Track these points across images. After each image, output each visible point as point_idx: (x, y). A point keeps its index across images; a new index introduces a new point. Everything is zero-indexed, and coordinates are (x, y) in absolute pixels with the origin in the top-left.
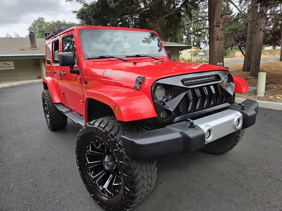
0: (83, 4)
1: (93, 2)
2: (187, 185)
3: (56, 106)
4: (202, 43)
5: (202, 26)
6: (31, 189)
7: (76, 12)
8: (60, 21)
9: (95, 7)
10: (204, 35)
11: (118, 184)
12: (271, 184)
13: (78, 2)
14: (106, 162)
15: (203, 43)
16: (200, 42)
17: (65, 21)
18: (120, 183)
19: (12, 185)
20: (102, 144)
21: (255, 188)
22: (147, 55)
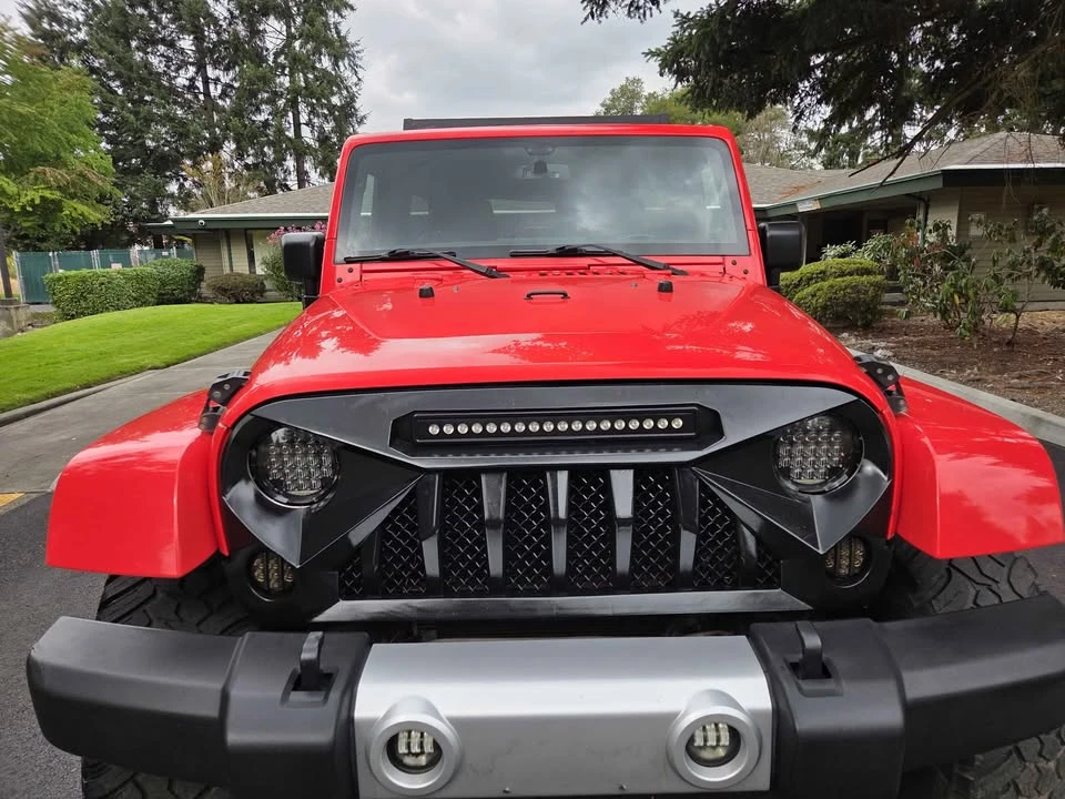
7: (656, 53)
22: (615, 249)
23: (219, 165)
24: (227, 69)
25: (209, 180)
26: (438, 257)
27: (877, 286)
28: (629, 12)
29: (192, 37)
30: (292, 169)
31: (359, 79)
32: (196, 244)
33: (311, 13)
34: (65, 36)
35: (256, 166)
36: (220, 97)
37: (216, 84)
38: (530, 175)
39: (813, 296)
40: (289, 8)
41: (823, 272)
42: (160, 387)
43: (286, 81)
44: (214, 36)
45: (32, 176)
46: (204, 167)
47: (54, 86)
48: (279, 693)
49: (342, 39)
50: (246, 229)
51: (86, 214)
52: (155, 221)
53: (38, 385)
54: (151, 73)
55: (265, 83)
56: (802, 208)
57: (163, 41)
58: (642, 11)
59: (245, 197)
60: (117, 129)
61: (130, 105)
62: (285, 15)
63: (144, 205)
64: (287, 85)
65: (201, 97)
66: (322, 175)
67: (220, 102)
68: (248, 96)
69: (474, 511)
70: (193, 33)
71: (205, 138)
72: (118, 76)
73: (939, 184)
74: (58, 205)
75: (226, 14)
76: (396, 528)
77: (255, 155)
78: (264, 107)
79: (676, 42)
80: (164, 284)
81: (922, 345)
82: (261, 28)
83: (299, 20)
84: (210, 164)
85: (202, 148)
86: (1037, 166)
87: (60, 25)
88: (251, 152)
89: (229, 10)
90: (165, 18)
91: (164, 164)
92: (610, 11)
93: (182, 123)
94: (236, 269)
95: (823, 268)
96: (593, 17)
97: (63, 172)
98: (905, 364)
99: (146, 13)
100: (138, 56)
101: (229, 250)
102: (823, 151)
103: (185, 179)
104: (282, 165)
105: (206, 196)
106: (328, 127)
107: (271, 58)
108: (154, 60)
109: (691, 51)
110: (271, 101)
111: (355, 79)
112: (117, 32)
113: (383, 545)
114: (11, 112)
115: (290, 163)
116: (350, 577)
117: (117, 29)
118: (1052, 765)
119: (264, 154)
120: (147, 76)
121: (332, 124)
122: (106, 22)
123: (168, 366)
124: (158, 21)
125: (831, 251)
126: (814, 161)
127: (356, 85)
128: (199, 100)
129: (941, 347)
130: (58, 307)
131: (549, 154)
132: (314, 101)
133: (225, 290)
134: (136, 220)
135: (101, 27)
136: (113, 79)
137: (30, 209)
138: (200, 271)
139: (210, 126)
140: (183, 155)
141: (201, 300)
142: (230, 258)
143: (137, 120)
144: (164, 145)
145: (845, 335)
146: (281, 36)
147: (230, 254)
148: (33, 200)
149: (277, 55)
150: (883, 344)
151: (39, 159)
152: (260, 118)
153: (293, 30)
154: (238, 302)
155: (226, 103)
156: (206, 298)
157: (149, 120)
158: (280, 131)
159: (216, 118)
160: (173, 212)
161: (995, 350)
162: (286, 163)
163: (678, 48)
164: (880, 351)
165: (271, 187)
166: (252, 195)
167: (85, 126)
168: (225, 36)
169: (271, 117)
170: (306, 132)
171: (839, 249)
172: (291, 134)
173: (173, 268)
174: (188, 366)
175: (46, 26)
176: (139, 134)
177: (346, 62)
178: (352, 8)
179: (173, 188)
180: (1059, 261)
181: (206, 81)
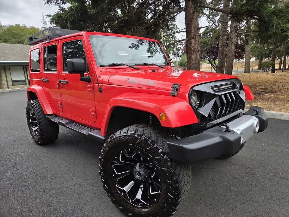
0: (59, 8)
2: (207, 190)
3: (49, 117)
4: (171, 54)
5: (171, 38)
6: (44, 210)
7: (50, 16)
8: (19, 25)
9: (74, 12)
10: (173, 46)
11: (157, 193)
12: (279, 182)
13: (57, 6)
14: (137, 171)
15: (173, 54)
16: (170, 53)
17: (25, 25)
18: (159, 191)
19: (18, 208)
20: (138, 153)
21: (267, 187)
22: (155, 64)
116: (208, 119)
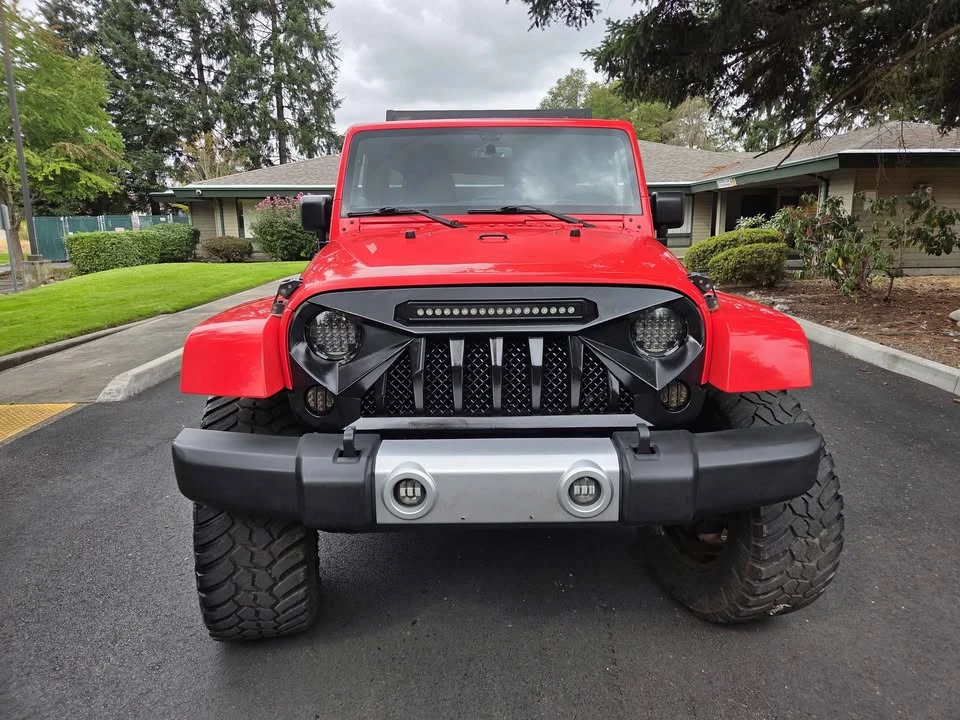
0: (608, 27)
1: (636, 16)
7: (592, 53)
22: (544, 209)
23: (210, 143)
24: (219, 59)
25: (202, 155)
26: (417, 213)
27: (780, 251)
28: (568, 21)
29: (189, 30)
30: (275, 146)
31: (336, 68)
32: (192, 211)
33: (295, 10)
34: (78, 27)
35: (243, 143)
36: (213, 83)
37: (209, 71)
38: (483, 155)
39: (726, 259)
40: (275, 5)
41: (735, 240)
42: (173, 328)
43: (270, 69)
44: (208, 29)
45: (54, 150)
46: (197, 144)
47: (74, 72)
48: (331, 458)
49: (321, 34)
50: (237, 198)
51: (100, 183)
52: (154, 190)
53: (73, 323)
54: (152, 61)
55: (253, 72)
56: (721, 185)
57: (164, 33)
58: (578, 21)
59: (232, 171)
60: (122, 109)
61: (133, 89)
62: (271, 12)
63: (144, 177)
64: (272, 73)
65: (196, 83)
66: (301, 152)
67: (213, 87)
68: (238, 81)
69: (445, 363)
70: (189, 26)
71: (200, 119)
72: (124, 63)
73: (836, 165)
74: (75, 176)
75: (220, 10)
76: (396, 373)
77: (243, 134)
78: (251, 91)
79: (609, 45)
80: (165, 245)
81: (815, 301)
82: (250, 23)
83: (283, 16)
84: (203, 141)
85: (196, 127)
86: (908, 151)
87: (74, 19)
88: (239, 131)
89: (222, 6)
90: (165, 13)
91: (163, 140)
92: (552, 21)
93: (180, 106)
94: (227, 233)
95: (735, 236)
96: (538, 25)
97: (81, 147)
98: (798, 316)
99: (148, 8)
100: (141, 46)
101: (222, 217)
102: (745, 136)
103: (181, 155)
104: (267, 143)
105: (199, 170)
106: (307, 110)
107: (258, 49)
108: (155, 50)
109: (621, 52)
110: (258, 87)
111: (332, 68)
112: (123, 24)
113: (388, 384)
114: (38, 95)
115: (273, 141)
116: (366, 403)
117: (124, 23)
118: (817, 541)
119: (251, 133)
120: (149, 64)
121: (311, 107)
122: (114, 16)
123: (177, 311)
124: (159, 15)
125: (744, 222)
126: (737, 144)
127: (333, 73)
128: (194, 85)
129: (830, 303)
130: (75, 263)
131: (498, 139)
132: (296, 87)
133: (218, 251)
134: (136, 190)
135: (110, 20)
136: (118, 65)
137: (52, 179)
138: (196, 234)
139: (203, 109)
140: (179, 133)
141: (196, 259)
142: (223, 224)
143: (140, 102)
144: (164, 125)
145: (752, 293)
146: (268, 31)
147: (222, 220)
148: (54, 171)
149: (263, 47)
150: (782, 300)
151: (59, 135)
152: (248, 101)
153: (278, 25)
154: (229, 261)
155: (218, 88)
156: (201, 258)
157: (149, 102)
158: (266, 113)
159: (209, 100)
160: (169, 182)
161: (875, 305)
162: (270, 141)
163: (610, 50)
164: (778, 306)
165: (256, 162)
166: (239, 168)
167: (100, 108)
168: (218, 29)
169: (257, 101)
170: (287, 113)
171: (750, 220)
172: (274, 115)
173: (173, 232)
174: (193, 312)
175: (61, 19)
176: (141, 114)
177: (324, 52)
178: (330, 6)
179: (170, 162)
180: (932, 231)
181: (201, 69)
